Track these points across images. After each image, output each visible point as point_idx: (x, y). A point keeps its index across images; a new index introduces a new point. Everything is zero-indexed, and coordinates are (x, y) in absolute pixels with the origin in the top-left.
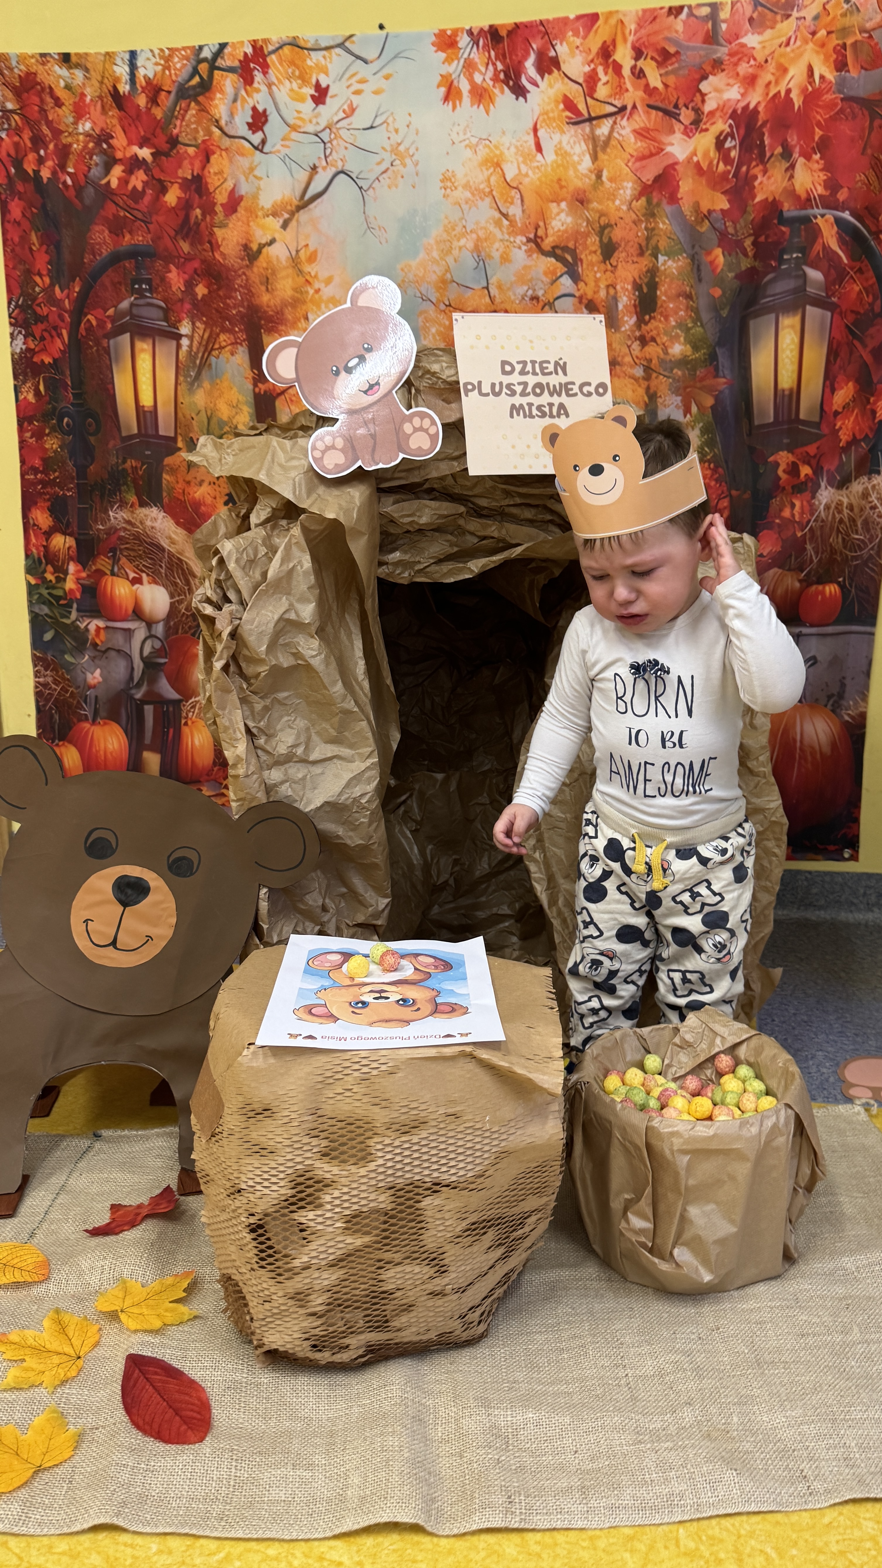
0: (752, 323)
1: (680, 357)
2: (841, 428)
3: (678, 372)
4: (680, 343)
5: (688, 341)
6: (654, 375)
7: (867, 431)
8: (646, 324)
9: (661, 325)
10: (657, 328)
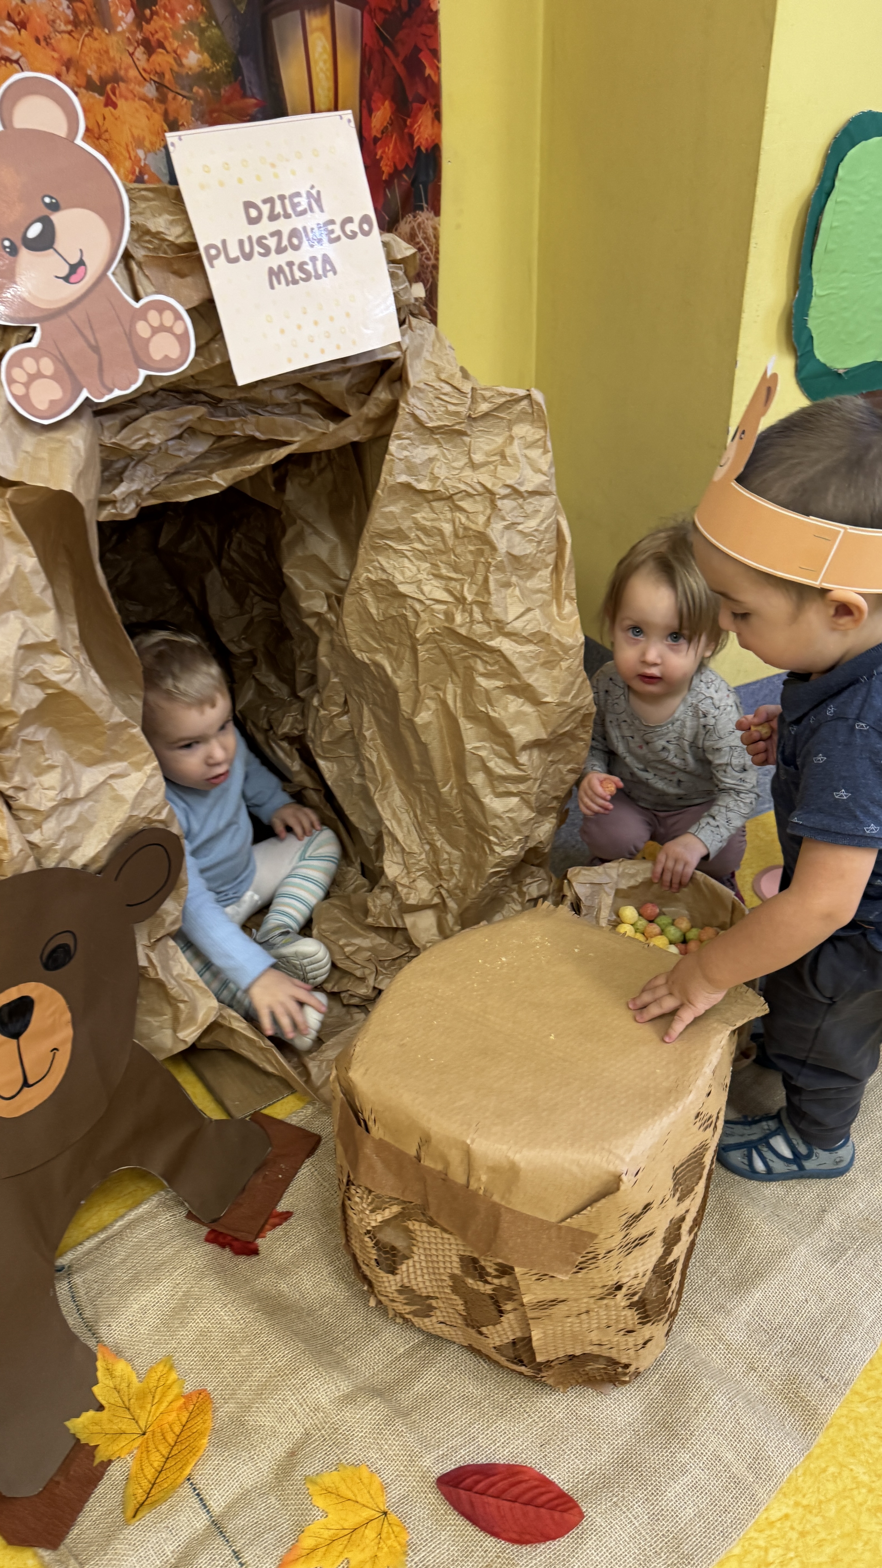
0: (274, 23)
1: (198, 70)
2: (382, 157)
3: (198, 90)
4: (194, 50)
5: (205, 47)
6: (170, 95)
7: (407, 159)
8: (148, 22)
9: (167, 25)
10: (163, 28)
